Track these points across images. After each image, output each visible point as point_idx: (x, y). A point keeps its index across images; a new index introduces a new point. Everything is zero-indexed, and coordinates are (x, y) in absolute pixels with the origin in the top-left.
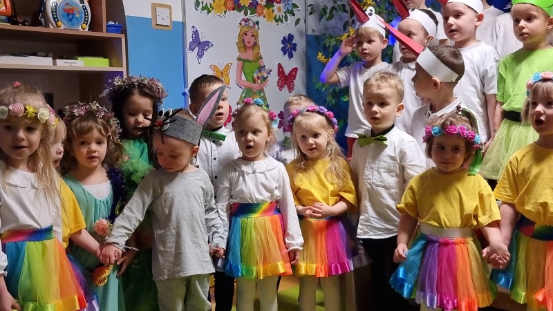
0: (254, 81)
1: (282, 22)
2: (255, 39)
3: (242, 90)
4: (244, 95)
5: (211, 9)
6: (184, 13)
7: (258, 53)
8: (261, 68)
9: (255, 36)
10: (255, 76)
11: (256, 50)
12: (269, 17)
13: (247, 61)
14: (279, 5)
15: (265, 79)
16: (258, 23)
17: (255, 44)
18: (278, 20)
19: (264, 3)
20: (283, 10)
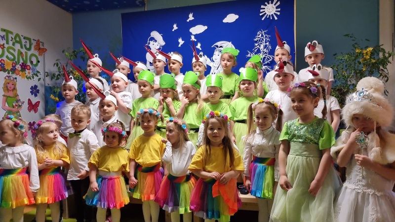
0: (14, 107)
1: (31, 79)
2: (14, 86)
3: (5, 111)
4: (7, 114)
7: (16, 93)
8: (18, 101)
9: (14, 85)
10: (14, 104)
11: (15, 92)
12: (23, 76)
13: (9, 97)
14: (29, 71)
15: (20, 106)
16: (16, 78)
17: (14, 89)
18: (28, 78)
19: (20, 69)
20: (31, 73)
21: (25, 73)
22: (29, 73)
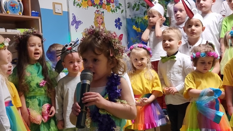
1: (114, 12)
5: (81, 5)
6: (68, 7)
11: (103, 25)
12: (108, 9)
14: (113, 4)
16: (103, 12)
19: (106, 3)
20: (115, 6)
21: (110, 7)
22: (113, 6)
